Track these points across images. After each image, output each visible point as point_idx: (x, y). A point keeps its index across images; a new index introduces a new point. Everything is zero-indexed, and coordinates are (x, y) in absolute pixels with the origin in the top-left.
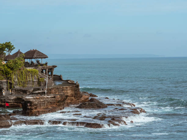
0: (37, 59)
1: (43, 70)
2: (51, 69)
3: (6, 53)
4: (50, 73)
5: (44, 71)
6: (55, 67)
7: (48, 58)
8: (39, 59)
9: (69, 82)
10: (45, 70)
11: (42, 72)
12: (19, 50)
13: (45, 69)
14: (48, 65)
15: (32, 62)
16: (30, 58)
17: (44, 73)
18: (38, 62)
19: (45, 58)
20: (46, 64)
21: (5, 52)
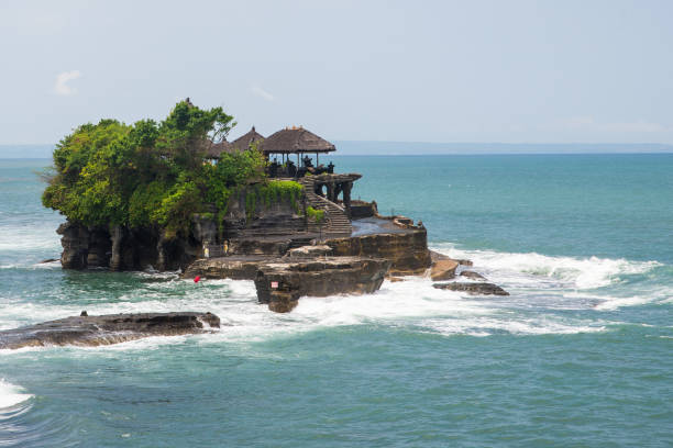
0: (305, 155)
1: (320, 186)
2: (345, 184)
3: (214, 135)
4: (340, 197)
5: (324, 190)
6: (357, 177)
7: (334, 150)
8: (312, 156)
9: (396, 221)
10: (328, 185)
11: (319, 191)
12: (254, 129)
13: (326, 184)
14: (337, 172)
15: (290, 164)
16: (283, 152)
17: (325, 193)
18: (307, 162)
19: (326, 151)
20: (330, 168)
21: (210, 133)
